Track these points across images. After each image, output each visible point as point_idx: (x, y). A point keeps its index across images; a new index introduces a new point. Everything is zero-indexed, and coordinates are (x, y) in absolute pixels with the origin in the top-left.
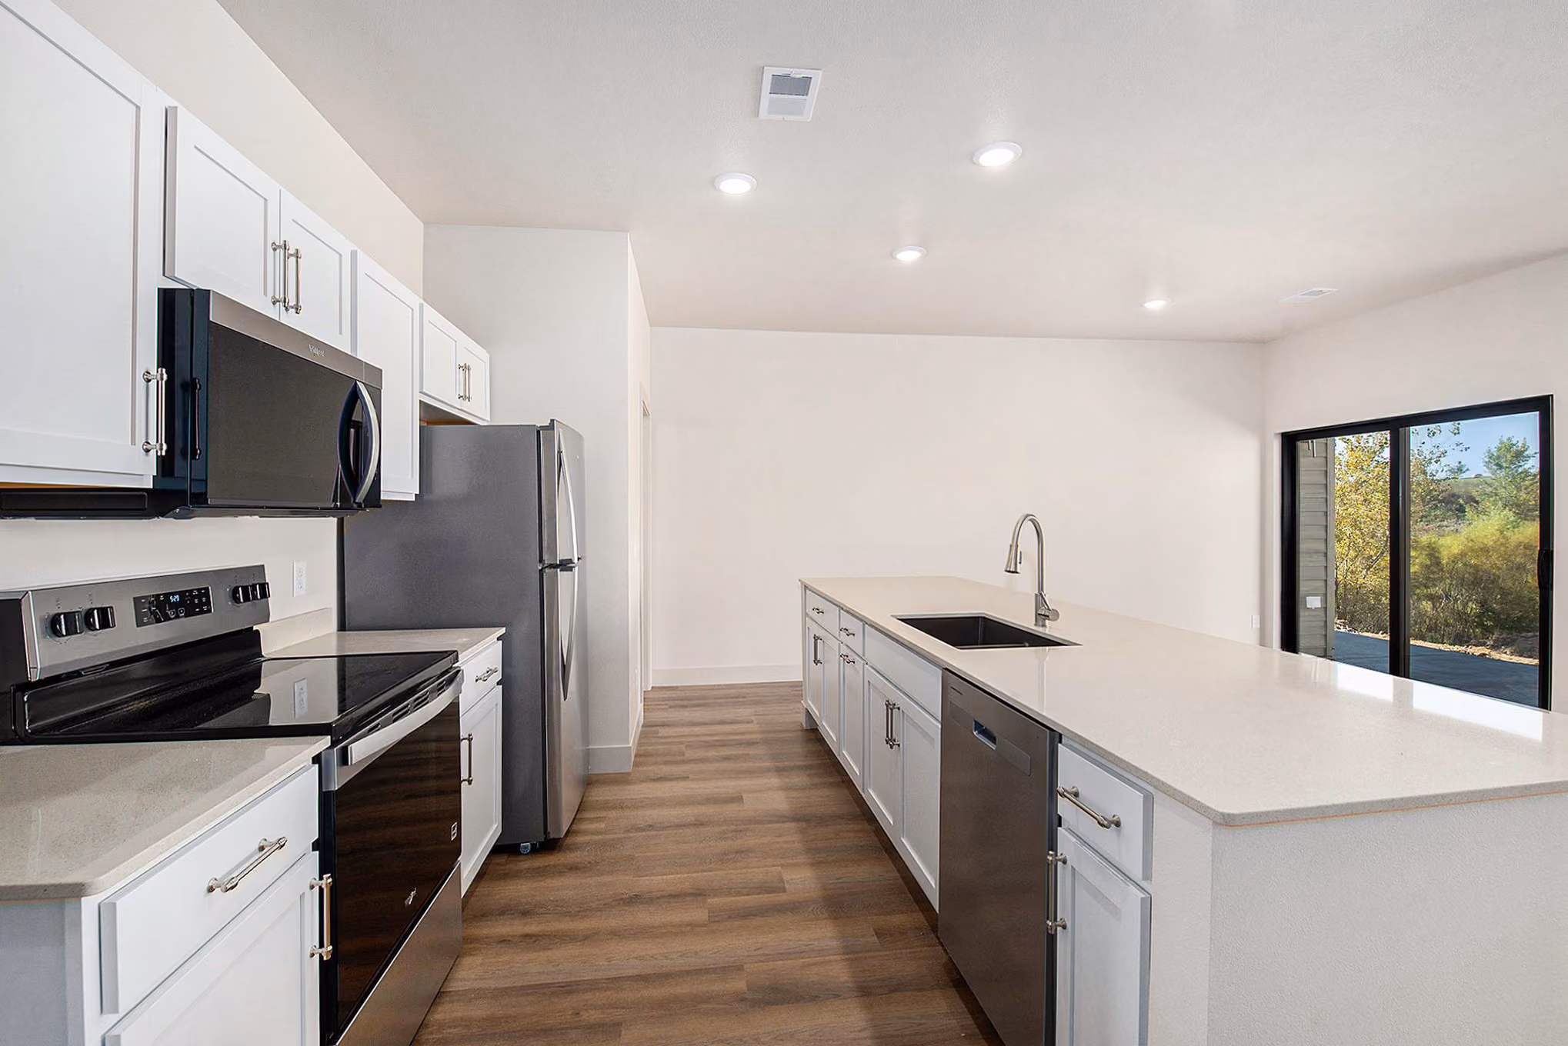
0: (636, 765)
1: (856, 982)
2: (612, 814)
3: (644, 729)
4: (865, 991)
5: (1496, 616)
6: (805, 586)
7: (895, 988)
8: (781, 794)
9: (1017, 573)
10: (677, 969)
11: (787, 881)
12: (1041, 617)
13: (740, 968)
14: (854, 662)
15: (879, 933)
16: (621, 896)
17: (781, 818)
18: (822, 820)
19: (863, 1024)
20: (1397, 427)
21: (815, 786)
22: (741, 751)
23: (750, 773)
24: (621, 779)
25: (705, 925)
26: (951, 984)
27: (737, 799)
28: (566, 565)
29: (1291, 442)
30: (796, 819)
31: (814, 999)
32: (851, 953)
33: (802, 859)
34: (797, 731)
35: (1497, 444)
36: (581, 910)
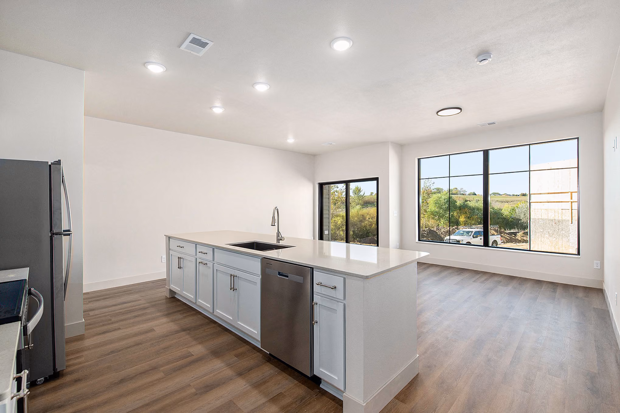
0: (86, 329)
1: (236, 373)
2: (86, 353)
3: (85, 313)
4: (240, 374)
5: (356, 235)
6: (169, 237)
7: (250, 369)
8: (172, 323)
9: (275, 226)
10: (161, 396)
11: (192, 352)
12: (278, 240)
13: (189, 385)
14: (207, 264)
15: (237, 356)
16: (115, 382)
17: (177, 332)
18: (196, 328)
19: (245, 383)
20: (347, 183)
21: (185, 317)
22: (140, 313)
23: (153, 319)
24: (80, 338)
25: (165, 377)
26: (266, 362)
27: (152, 330)
28: (68, 233)
29: (321, 185)
30: (184, 330)
31: (224, 383)
32: (229, 365)
33: (194, 343)
34: (164, 299)
35: (355, 187)
36: (95, 394)
